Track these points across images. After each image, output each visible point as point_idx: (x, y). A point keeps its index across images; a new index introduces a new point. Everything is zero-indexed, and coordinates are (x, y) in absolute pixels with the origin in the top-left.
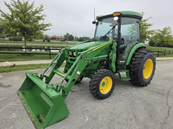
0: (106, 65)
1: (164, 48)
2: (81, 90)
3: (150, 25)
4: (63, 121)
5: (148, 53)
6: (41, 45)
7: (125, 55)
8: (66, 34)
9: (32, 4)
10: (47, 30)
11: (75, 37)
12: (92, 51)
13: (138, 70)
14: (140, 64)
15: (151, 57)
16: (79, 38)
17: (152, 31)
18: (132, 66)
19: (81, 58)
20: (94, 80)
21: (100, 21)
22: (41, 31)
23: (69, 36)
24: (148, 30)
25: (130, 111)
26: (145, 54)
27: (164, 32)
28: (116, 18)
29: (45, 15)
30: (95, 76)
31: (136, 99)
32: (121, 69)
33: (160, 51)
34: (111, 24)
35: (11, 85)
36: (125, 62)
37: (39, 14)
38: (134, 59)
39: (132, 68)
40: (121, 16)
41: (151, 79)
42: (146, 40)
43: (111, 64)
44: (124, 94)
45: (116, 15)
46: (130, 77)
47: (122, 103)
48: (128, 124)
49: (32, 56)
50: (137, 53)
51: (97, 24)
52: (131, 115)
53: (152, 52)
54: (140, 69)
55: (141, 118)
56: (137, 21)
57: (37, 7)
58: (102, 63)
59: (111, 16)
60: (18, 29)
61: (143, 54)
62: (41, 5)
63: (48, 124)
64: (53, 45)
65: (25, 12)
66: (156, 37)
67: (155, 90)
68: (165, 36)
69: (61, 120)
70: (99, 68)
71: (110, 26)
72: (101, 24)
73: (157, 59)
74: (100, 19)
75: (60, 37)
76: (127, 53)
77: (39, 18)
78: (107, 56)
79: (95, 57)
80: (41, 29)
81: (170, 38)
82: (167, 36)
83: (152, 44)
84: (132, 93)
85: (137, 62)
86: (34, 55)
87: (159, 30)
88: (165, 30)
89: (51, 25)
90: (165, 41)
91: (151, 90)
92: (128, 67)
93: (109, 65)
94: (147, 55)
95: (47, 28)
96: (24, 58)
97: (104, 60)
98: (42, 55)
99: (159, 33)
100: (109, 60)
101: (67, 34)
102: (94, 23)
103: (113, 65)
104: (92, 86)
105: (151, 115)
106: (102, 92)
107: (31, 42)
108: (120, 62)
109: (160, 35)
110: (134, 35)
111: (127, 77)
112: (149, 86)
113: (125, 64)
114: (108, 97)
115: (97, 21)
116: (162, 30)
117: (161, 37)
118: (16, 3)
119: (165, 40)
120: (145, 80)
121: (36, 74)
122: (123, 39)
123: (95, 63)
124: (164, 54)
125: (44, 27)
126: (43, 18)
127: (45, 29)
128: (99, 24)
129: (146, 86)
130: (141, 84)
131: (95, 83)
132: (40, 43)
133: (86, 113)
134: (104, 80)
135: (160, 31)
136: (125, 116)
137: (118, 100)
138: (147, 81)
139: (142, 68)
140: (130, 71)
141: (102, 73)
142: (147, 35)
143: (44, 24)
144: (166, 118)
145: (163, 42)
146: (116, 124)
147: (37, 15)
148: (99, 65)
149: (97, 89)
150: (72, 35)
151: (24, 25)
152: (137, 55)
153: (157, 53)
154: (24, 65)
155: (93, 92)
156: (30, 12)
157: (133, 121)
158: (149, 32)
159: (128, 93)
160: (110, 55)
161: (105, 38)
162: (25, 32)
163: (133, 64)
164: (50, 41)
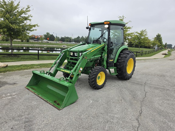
0: (99, 63)
1: (141, 49)
2: (80, 84)
3: (129, 28)
4: (74, 104)
5: (130, 53)
6: (19, 45)
7: (113, 55)
8: (46, 34)
9: (18, 4)
10: (33, 30)
11: (56, 37)
12: (90, 52)
13: (123, 67)
14: (124, 62)
15: (132, 57)
16: (60, 38)
17: (132, 34)
18: (119, 64)
19: (83, 57)
20: (93, 74)
21: (93, 27)
22: (28, 31)
23: (49, 36)
24: (128, 32)
25: (120, 95)
26: (128, 54)
27: (141, 34)
28: (107, 26)
29: (31, 16)
30: (93, 71)
31: (122, 88)
32: (110, 66)
33: (138, 51)
34: (101, 29)
35: (15, 82)
36: (113, 61)
37: (25, 14)
38: (120, 58)
39: (118, 65)
40: (110, 24)
41: (133, 74)
42: (126, 41)
43: (103, 62)
44: (113, 85)
45: (106, 23)
46: (117, 73)
47: (113, 91)
48: (119, 102)
49: (19, 57)
50: (122, 54)
51: (90, 29)
52: (121, 98)
53: (133, 52)
54: (124, 66)
55: (128, 99)
56: (122, 28)
57: (23, 7)
58: (96, 62)
59: (103, 24)
60: (5, 30)
61: (126, 54)
62: (27, 6)
63: (65, 105)
64: (32, 45)
65: (11, 11)
66: (134, 39)
67: (136, 82)
68: (142, 38)
69: (73, 103)
70: (93, 66)
71: (100, 30)
72: (93, 29)
73: (137, 58)
74: (93, 25)
75: (39, 37)
76: (115, 54)
77: (26, 19)
78: (100, 56)
79: (92, 56)
80: (27, 30)
81: (146, 40)
82: (144, 38)
83: (130, 45)
84: (119, 84)
85: (123, 61)
86: (20, 56)
87: (137, 32)
88: (142, 32)
89: (38, 26)
90: (142, 43)
91: (133, 82)
92: (115, 65)
93: (102, 63)
94: (130, 55)
95: (34, 28)
96: (11, 59)
97: (98, 60)
98: (28, 56)
99: (137, 35)
100: (101, 59)
101: (48, 33)
102: (87, 28)
103: (105, 63)
104: (91, 79)
105: (134, 97)
106: (98, 83)
107: (8, 42)
108: (110, 60)
109: (138, 37)
110: (116, 37)
111: (115, 73)
112: (131, 79)
113: (113, 62)
114: (102, 88)
115: (90, 27)
116: (140, 33)
117: (139, 38)
118: (1, 3)
119: (142, 41)
120: (128, 75)
121: (43, 72)
122: (112, 43)
123: (91, 62)
124: (142, 54)
125: (30, 27)
126: (29, 18)
127: (31, 29)
128: (92, 29)
129: (129, 79)
130: (125, 78)
131: (94, 76)
132: (19, 43)
133: (89, 98)
134: (99, 75)
135: (138, 34)
136: (116, 98)
137: (110, 90)
138: (129, 76)
139: (126, 65)
140: (117, 68)
141: (99, 69)
142: (127, 37)
143: (31, 25)
144: (144, 98)
145: (140, 43)
146: (112, 103)
147: (23, 15)
148: (94, 63)
149: (95, 81)
150: (52, 35)
151: (11, 26)
152: (122, 55)
153: (135, 53)
154: (16, 66)
155: (92, 84)
156: (16, 12)
157: (123, 101)
158: (129, 35)
159: (116, 84)
160: (103, 55)
161: (97, 41)
162: (12, 33)
163: (119, 62)
164: (29, 41)
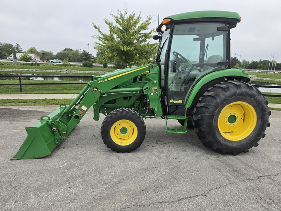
9: (139, 17)
12: (106, 80)
16: (250, 63)
32: (177, 114)
36: (182, 103)
40: (173, 22)
45: (167, 22)
51: (161, 39)
56: (218, 28)
62: (148, 17)
63: (22, 156)
103: (154, 105)
115: (161, 34)
134: (125, 125)
147: (143, 32)
150: (235, 58)
163: (198, 108)
